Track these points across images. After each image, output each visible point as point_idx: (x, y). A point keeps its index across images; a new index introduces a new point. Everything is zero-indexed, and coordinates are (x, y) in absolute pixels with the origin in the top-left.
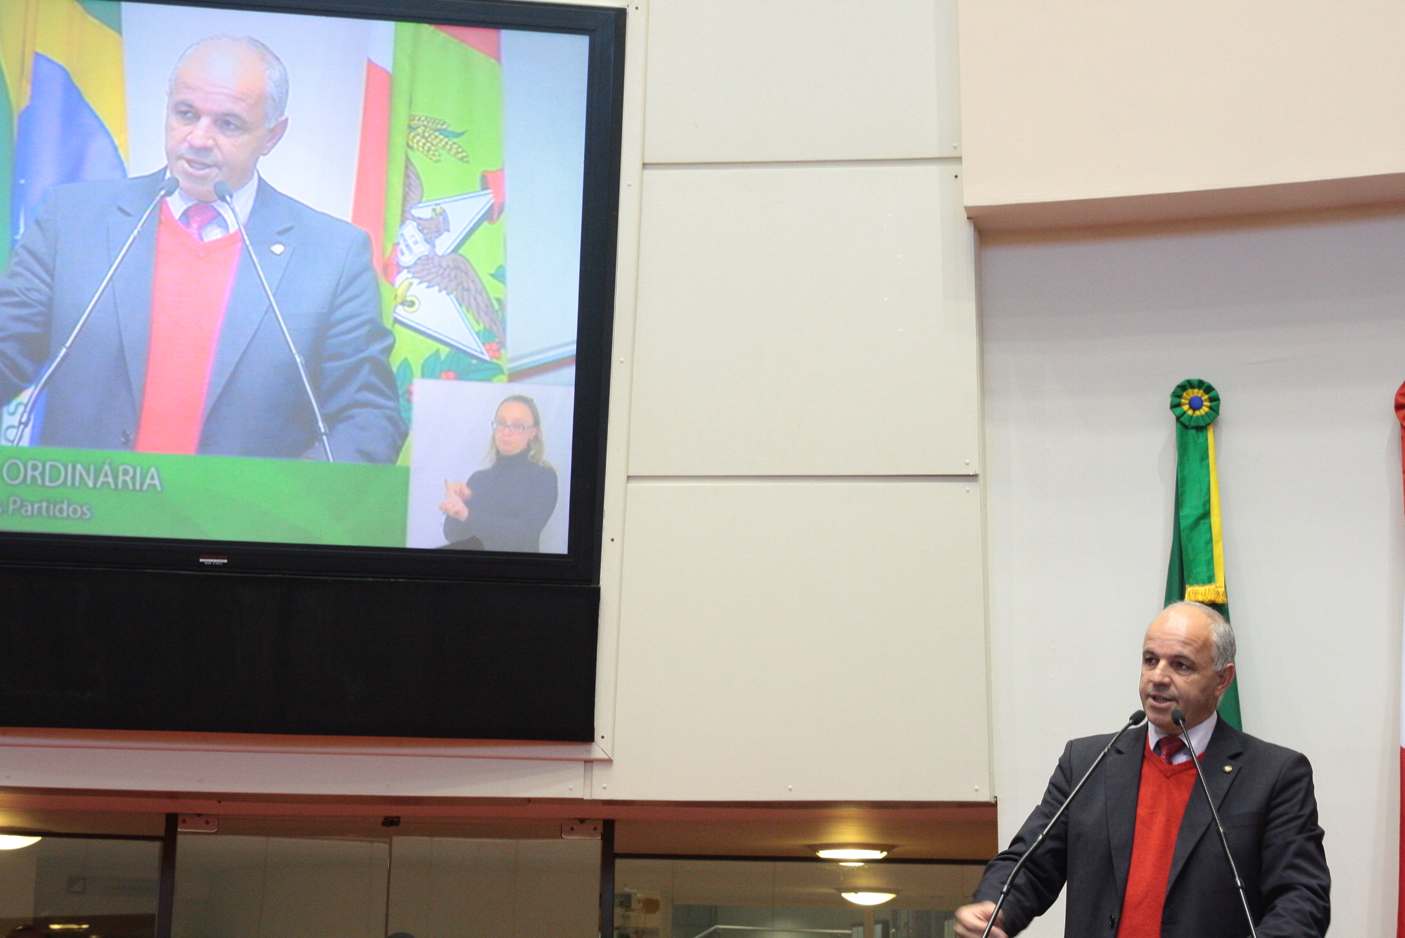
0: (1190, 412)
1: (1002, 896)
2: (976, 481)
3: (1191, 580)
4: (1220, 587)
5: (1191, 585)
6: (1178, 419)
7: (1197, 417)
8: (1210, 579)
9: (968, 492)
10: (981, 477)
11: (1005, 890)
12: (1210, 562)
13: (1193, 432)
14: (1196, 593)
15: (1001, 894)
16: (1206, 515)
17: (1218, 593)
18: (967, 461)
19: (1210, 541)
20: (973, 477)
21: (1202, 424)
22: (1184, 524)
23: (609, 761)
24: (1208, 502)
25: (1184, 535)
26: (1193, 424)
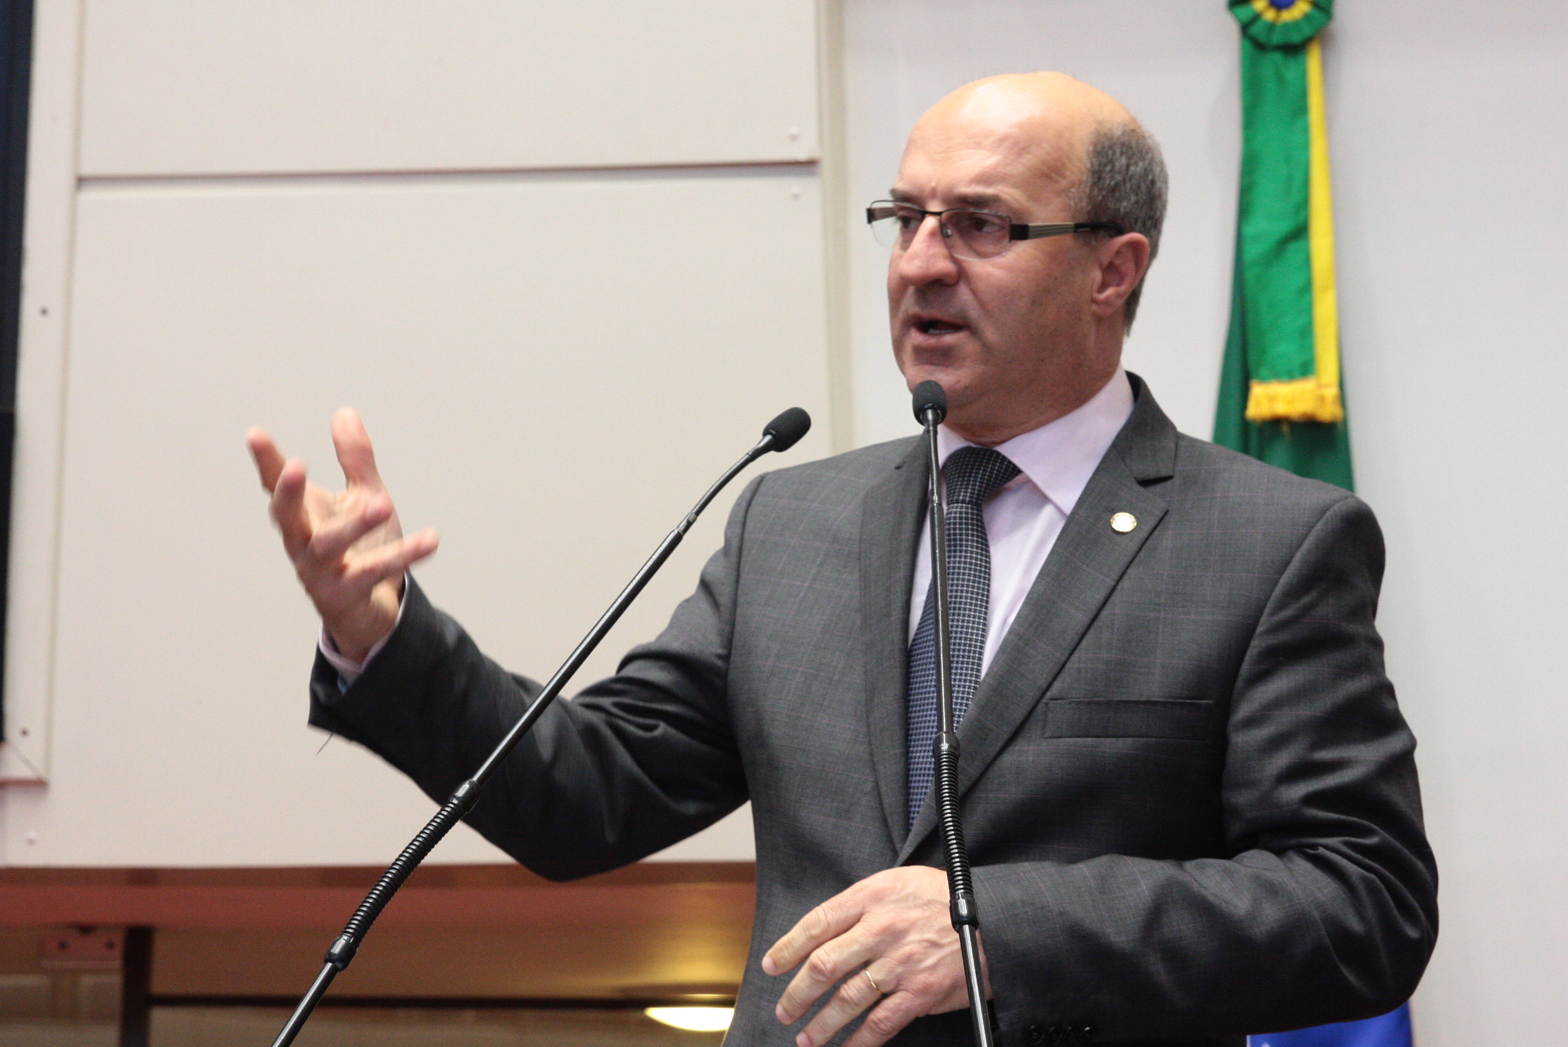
0: (1270, 15)
1: (329, 965)
2: (813, 174)
3: (1264, 372)
4: (1328, 386)
5: (1263, 380)
6: (1245, 28)
7: (1287, 26)
8: (1306, 369)
9: (796, 197)
10: (826, 167)
11: (337, 949)
12: (1306, 332)
13: (1277, 57)
14: (1272, 398)
15: (326, 961)
16: (1300, 232)
17: (1322, 399)
18: (794, 130)
19: (1307, 288)
20: (808, 166)
21: (1296, 38)
22: (1253, 251)
23: (38, 785)
24: (1304, 204)
25: (1250, 275)
26: (1276, 39)
